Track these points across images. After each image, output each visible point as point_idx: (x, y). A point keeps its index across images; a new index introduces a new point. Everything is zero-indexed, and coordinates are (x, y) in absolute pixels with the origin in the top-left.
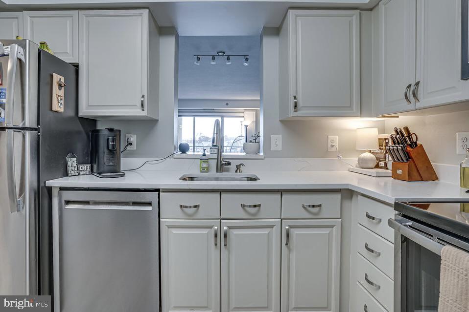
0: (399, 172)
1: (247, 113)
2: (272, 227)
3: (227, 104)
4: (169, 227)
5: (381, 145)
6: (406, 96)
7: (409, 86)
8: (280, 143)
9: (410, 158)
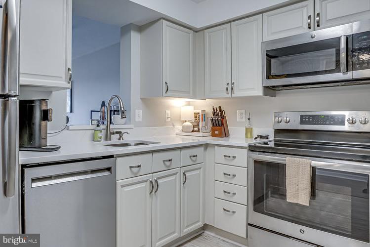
0: (217, 132)
2: (176, 174)
4: (122, 186)
5: (196, 117)
6: (227, 89)
7: (228, 84)
8: (141, 116)
9: (222, 124)
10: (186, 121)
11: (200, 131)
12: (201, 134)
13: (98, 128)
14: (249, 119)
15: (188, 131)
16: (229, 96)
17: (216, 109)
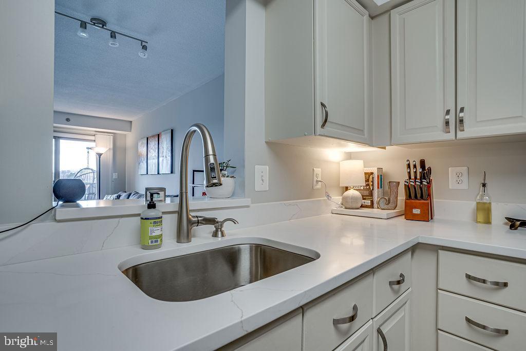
0: (416, 211)
1: (99, 136)
3: (68, 120)
5: (367, 180)
6: (447, 123)
7: (448, 112)
8: (266, 178)
9: (429, 195)
10: (347, 189)
11: (375, 205)
12: (375, 211)
13: (152, 213)
14: (484, 185)
15: (354, 206)
16: (451, 136)
17: (415, 166)
